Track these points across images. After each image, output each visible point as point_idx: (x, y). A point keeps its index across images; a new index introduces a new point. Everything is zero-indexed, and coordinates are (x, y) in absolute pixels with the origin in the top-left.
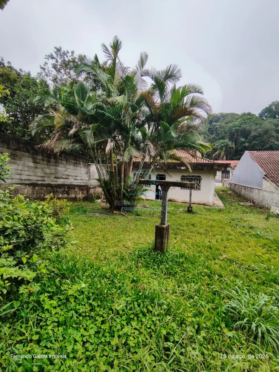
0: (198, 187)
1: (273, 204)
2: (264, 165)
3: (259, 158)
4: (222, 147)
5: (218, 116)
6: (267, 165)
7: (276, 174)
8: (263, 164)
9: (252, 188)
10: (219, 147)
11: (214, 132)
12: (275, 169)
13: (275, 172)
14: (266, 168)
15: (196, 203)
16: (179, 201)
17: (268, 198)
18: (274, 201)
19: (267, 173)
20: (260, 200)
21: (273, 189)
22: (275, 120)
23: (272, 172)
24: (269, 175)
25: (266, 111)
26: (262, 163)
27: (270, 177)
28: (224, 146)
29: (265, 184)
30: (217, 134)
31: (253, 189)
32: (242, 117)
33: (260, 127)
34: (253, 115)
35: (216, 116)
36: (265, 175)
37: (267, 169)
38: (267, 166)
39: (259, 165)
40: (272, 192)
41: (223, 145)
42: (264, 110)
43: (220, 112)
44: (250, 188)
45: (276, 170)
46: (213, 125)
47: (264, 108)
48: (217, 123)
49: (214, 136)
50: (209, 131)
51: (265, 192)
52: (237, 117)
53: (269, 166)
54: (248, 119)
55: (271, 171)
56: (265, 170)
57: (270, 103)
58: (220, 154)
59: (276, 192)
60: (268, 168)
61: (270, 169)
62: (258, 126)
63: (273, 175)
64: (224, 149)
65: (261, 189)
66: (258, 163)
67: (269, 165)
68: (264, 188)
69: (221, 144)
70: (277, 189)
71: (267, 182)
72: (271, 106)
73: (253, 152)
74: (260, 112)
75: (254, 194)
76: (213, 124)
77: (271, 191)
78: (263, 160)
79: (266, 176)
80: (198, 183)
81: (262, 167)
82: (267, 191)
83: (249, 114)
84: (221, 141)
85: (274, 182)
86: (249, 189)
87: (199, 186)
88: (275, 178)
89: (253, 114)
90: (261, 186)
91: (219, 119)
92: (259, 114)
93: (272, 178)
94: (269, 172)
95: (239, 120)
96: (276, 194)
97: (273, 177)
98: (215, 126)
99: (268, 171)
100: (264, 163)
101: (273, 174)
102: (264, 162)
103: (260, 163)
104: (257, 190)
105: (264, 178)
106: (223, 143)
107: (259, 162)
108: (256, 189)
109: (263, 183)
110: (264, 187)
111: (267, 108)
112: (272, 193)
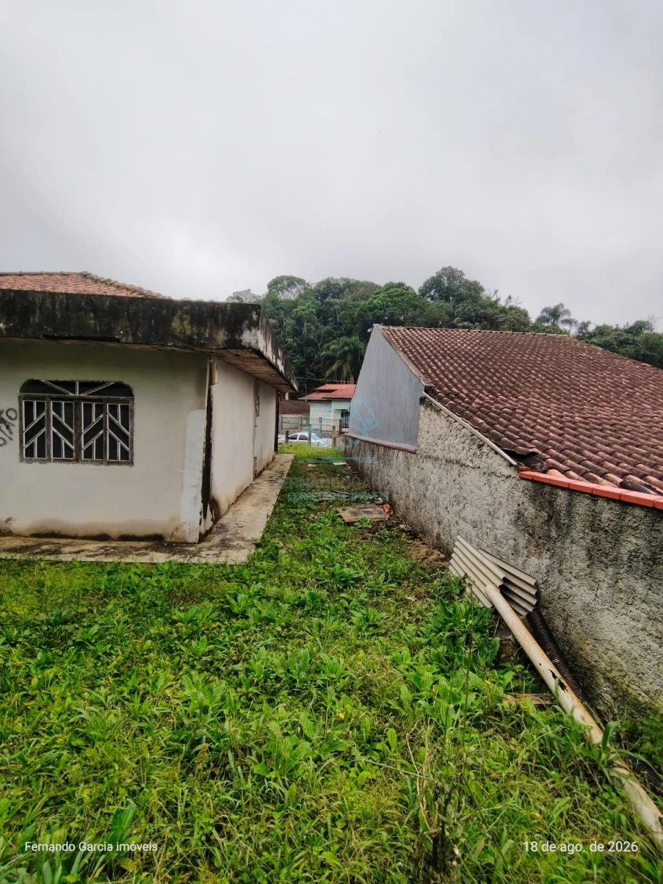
0: (120, 443)
1: (462, 525)
2: (425, 360)
3: (410, 343)
4: (345, 353)
5: (338, 284)
6: (433, 361)
7: (464, 385)
8: (422, 357)
9: (390, 448)
10: (338, 353)
11: (330, 319)
12: (460, 373)
13: (460, 381)
14: (430, 367)
15: (114, 532)
16: (16, 526)
17: (440, 491)
18: (468, 508)
19: (436, 383)
20: (411, 496)
21: (460, 447)
22: (448, 304)
23: (450, 380)
24: (440, 388)
25: (433, 285)
26: (419, 353)
27: (447, 395)
28: (349, 351)
29: (426, 428)
30: (336, 324)
31: (391, 452)
32: (387, 290)
33: (421, 314)
34: (408, 289)
35: (334, 285)
36: (427, 390)
37: (434, 371)
38: (435, 364)
39: (410, 358)
40: (458, 462)
41: (347, 348)
42: (428, 281)
43: (344, 277)
44: (385, 447)
45: (463, 373)
46: (327, 303)
47: (429, 278)
48: (336, 300)
49: (328, 327)
50: (318, 315)
51: (428, 465)
52: (378, 290)
53: (439, 364)
54: (398, 296)
55: (446, 376)
56: (426, 373)
57: (439, 269)
58: (340, 369)
59: (477, 462)
60: (439, 367)
61: (442, 372)
62: (417, 312)
63: (454, 389)
64: (349, 358)
65: (412, 448)
66: (405, 353)
67: (440, 361)
68: (422, 446)
69: (343, 347)
70: (480, 447)
71: (434, 415)
72: (440, 276)
73: (396, 329)
74: (422, 285)
75: (392, 472)
76: (327, 300)
77: (453, 456)
78: (421, 348)
79: (433, 395)
80: (119, 422)
81: (418, 364)
82: (436, 459)
83: (401, 285)
84: (344, 339)
85: (461, 414)
86: (382, 450)
87: (125, 438)
88: (463, 399)
89: (407, 285)
90: (414, 438)
91: (342, 291)
92: (420, 291)
93: (452, 399)
94: (441, 380)
95: (381, 296)
96: (474, 474)
97: (457, 395)
98: (331, 305)
99: (437, 376)
100: (426, 354)
101: (455, 386)
102: (424, 351)
103: (412, 353)
104: (401, 454)
105: (423, 400)
106: (347, 344)
107: (410, 351)
108: (400, 449)
109: (421, 425)
110: (424, 443)
111: (433, 278)
112: (456, 467)
